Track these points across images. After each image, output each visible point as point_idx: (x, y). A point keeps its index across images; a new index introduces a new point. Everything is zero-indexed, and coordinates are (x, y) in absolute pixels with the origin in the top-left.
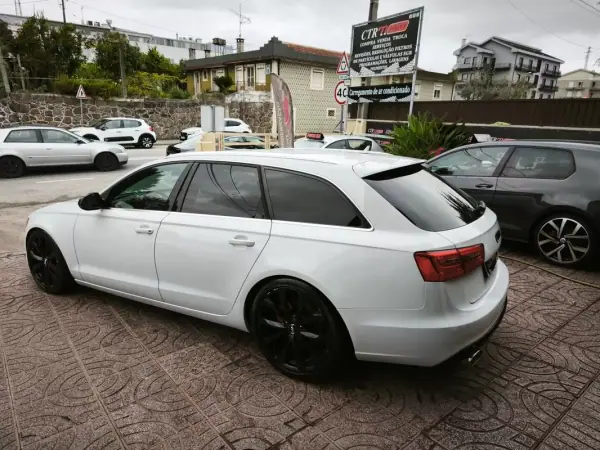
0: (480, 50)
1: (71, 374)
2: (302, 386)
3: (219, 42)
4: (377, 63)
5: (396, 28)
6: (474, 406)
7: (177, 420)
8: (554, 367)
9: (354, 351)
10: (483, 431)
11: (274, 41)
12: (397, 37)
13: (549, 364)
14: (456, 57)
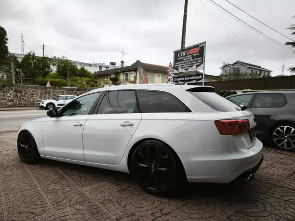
0: (232, 67)
1: (36, 195)
2: (159, 199)
3: (113, 64)
4: (186, 66)
5: (193, 51)
6: (253, 206)
7: (92, 213)
8: (293, 190)
9: (186, 176)
10: (260, 217)
11: (138, 62)
12: (194, 55)
13: (290, 189)
14: (221, 70)
